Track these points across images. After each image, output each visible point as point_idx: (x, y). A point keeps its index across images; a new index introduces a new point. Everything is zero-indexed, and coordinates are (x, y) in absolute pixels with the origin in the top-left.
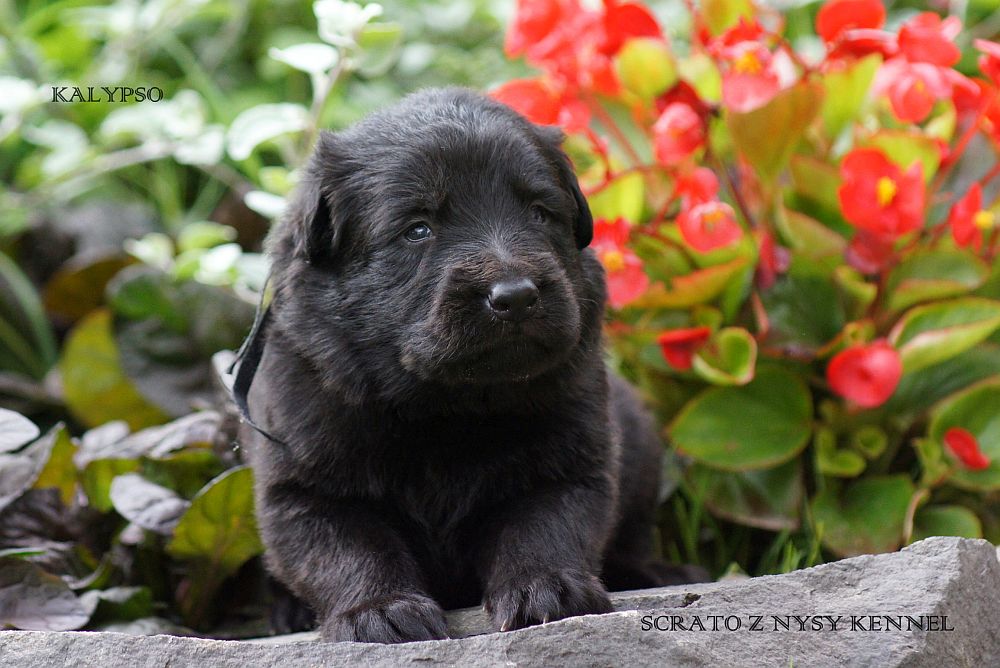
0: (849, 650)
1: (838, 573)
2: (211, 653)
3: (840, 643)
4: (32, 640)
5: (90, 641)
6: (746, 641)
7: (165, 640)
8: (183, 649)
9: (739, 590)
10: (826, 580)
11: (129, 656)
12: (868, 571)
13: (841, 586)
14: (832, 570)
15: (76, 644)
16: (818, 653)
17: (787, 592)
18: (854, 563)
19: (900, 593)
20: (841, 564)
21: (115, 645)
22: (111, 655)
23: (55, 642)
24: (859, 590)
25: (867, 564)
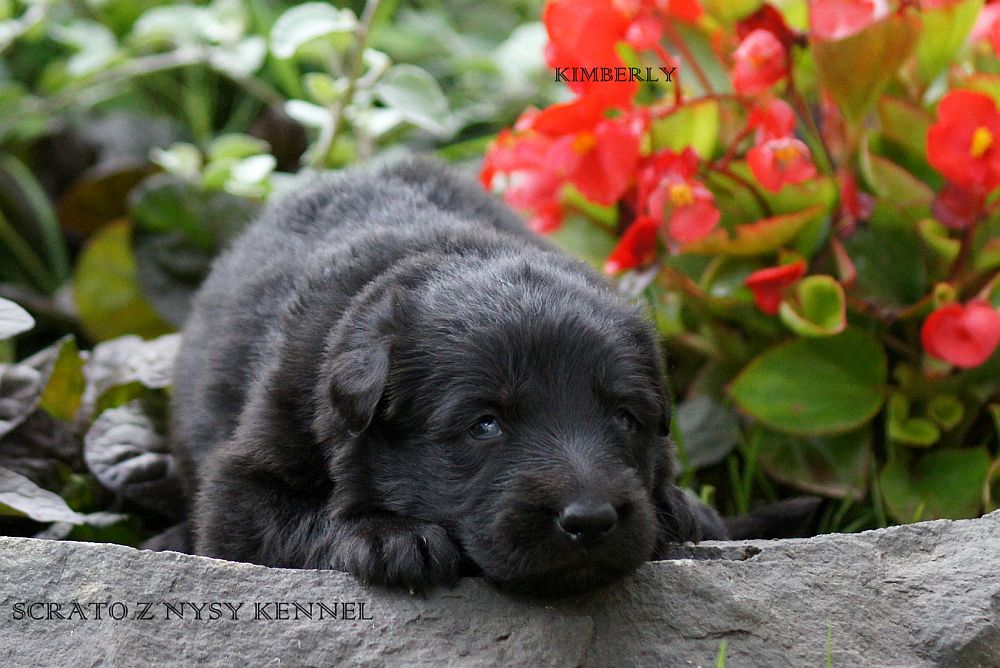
0: (920, 619)
1: (912, 536)
2: (222, 574)
3: (911, 612)
4: (27, 548)
5: (91, 552)
6: (809, 602)
7: (173, 557)
8: (192, 568)
9: (805, 547)
10: (899, 544)
11: (132, 571)
12: (945, 536)
13: (915, 551)
14: (906, 533)
15: (76, 555)
16: (886, 621)
17: (855, 553)
18: (930, 527)
19: (978, 562)
20: (916, 527)
21: (119, 558)
22: (113, 569)
23: (53, 551)
24: (934, 557)
25: (944, 529)
